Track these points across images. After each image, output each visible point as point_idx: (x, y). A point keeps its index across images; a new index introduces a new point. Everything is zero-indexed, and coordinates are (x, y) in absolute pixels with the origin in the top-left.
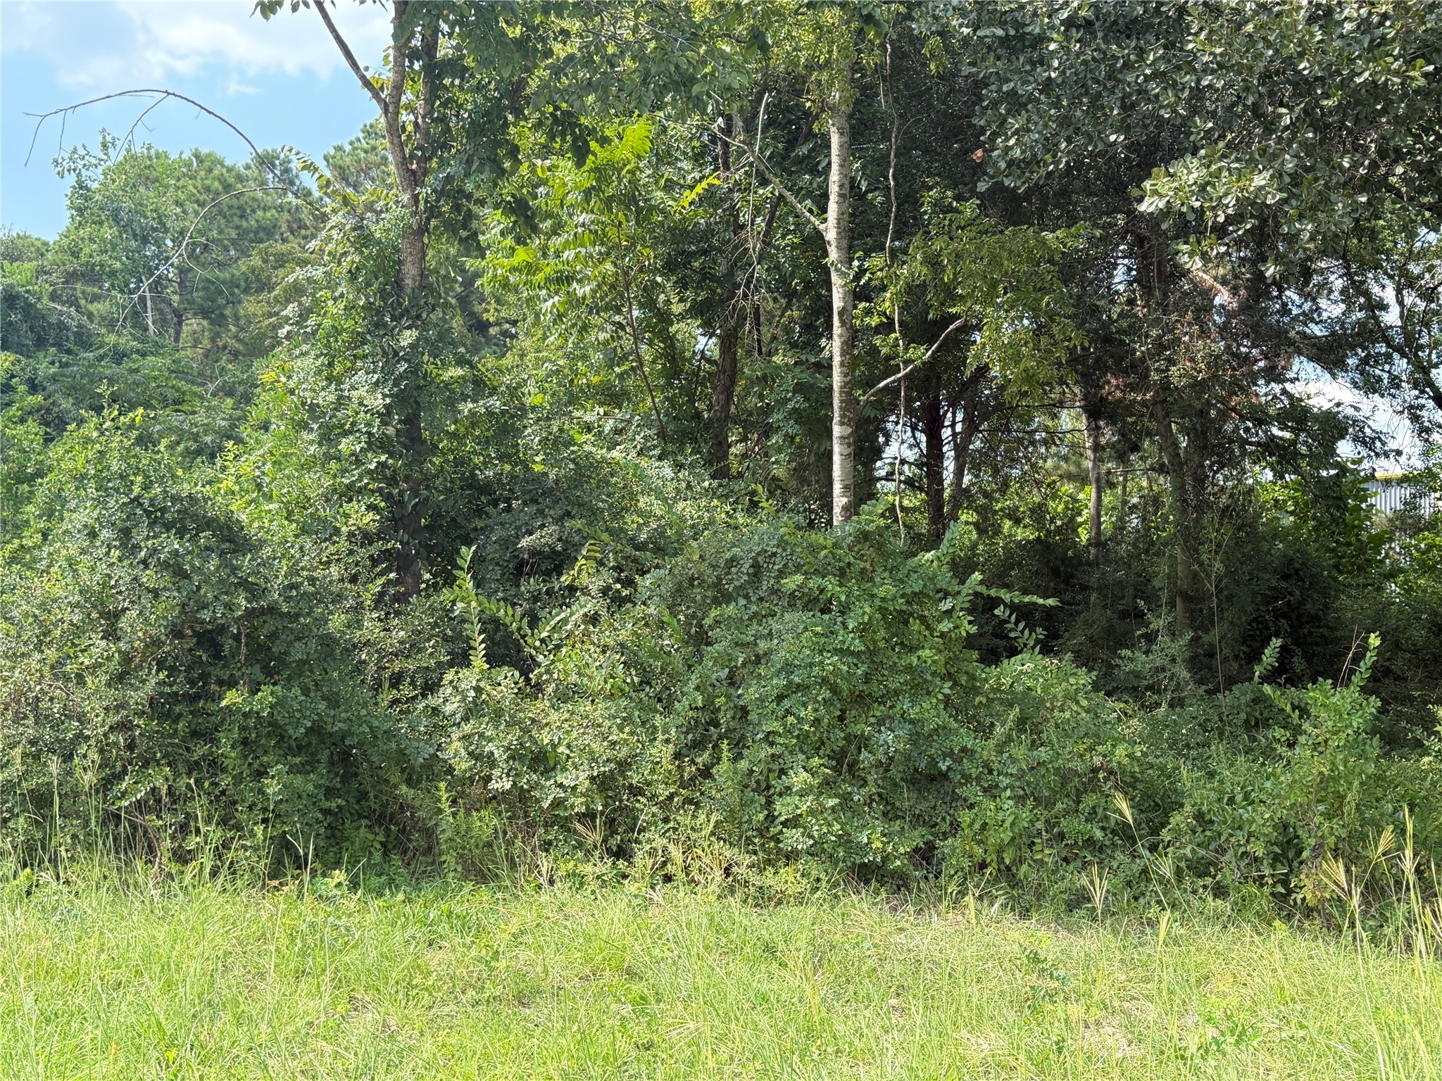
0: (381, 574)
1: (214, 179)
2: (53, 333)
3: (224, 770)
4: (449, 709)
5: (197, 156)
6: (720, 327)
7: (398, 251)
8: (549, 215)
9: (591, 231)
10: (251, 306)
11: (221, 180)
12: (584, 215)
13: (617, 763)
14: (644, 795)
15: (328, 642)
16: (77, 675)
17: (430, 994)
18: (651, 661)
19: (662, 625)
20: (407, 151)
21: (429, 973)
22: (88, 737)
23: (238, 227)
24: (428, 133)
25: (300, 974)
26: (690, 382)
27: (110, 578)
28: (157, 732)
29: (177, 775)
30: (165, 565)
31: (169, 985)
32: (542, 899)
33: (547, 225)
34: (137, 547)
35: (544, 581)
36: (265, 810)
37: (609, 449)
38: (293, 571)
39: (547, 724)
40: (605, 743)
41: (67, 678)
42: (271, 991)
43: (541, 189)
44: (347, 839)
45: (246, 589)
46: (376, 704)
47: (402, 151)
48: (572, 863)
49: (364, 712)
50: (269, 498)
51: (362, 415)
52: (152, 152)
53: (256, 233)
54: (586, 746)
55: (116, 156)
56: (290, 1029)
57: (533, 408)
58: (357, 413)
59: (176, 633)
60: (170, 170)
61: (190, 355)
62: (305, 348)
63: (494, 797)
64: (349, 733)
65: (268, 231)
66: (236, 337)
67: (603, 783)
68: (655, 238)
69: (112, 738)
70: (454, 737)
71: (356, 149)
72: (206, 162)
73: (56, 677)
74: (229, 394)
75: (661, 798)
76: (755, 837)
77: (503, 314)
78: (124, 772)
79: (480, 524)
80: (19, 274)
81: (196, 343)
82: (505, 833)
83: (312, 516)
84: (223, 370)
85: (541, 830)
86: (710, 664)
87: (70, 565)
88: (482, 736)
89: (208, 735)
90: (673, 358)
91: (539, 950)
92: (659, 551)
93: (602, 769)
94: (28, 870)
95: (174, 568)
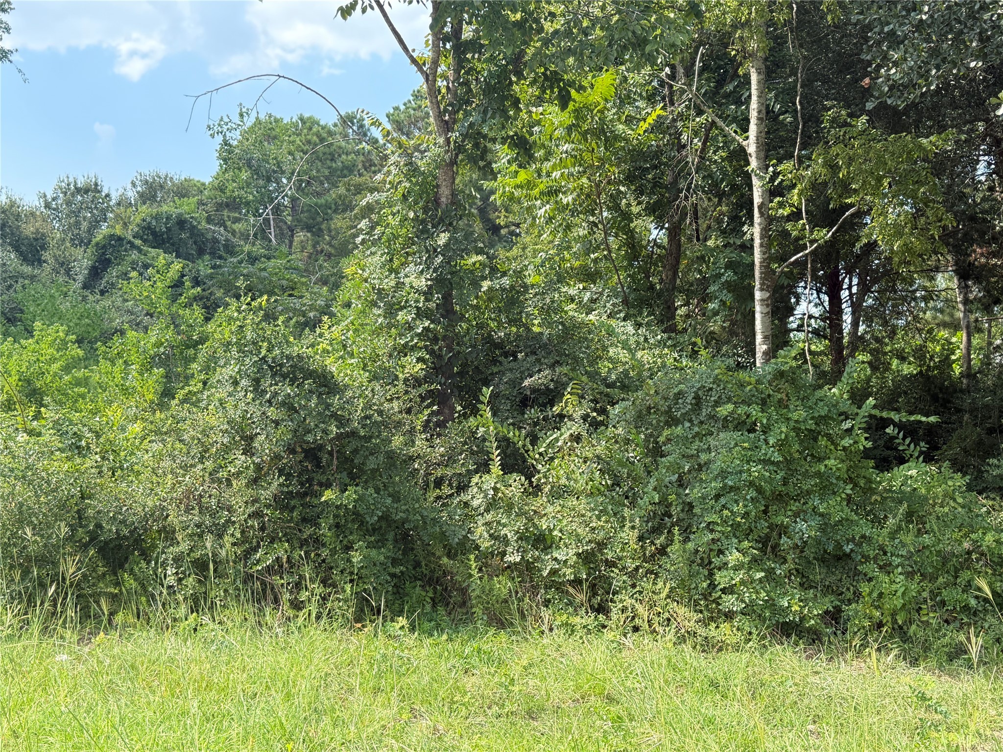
0: (427, 407)
1: (313, 134)
2: (209, 245)
3: (324, 545)
4: (475, 503)
5: (301, 119)
6: (668, 221)
7: (437, 178)
8: (542, 147)
9: (572, 156)
10: (339, 222)
11: (318, 135)
12: (567, 145)
13: (596, 543)
14: (617, 567)
15: (391, 456)
16: (227, 479)
17: (467, 708)
18: (620, 469)
19: (627, 442)
20: (442, 107)
21: (466, 693)
22: (234, 522)
23: (329, 168)
24: (456, 93)
25: (377, 690)
26: (646, 263)
27: (248, 412)
28: (279, 518)
29: (293, 549)
30: (282, 404)
31: (288, 696)
32: (544, 642)
33: (540, 154)
34: (264, 392)
35: (541, 411)
36: (352, 573)
37: (587, 314)
38: (368, 406)
39: (545, 515)
40: (587, 529)
41: (220, 482)
42: (358, 702)
43: (536, 128)
44: (407, 595)
45: (336, 420)
46: (425, 499)
47: (439, 107)
48: (565, 616)
49: (417, 506)
50: (352, 355)
51: (412, 295)
52: (272, 118)
53: (342, 171)
54: (573, 530)
55: (250, 122)
56: (370, 730)
57: (532, 286)
58: (409, 294)
59: (291, 450)
60: (284, 130)
61: (298, 258)
62: (373, 249)
63: (509, 567)
64: (407, 520)
65: (349, 169)
66: (329, 244)
67: (586, 558)
68: (619, 158)
69: (250, 523)
70: (480, 523)
71: (408, 108)
72: (308, 123)
73: (213, 481)
74: (325, 283)
75: (630, 570)
76: (701, 600)
77: (510, 219)
78: (258, 546)
79: (495, 370)
80: (186, 207)
81: (303, 249)
82: (517, 593)
83: (380, 367)
84: (321, 267)
85: (543, 591)
86: (664, 471)
87: (221, 404)
88: (499, 523)
89: (313, 521)
90: (633, 246)
91: (543, 679)
92: (625, 388)
93: (585, 548)
94: (195, 614)
95: (289, 406)
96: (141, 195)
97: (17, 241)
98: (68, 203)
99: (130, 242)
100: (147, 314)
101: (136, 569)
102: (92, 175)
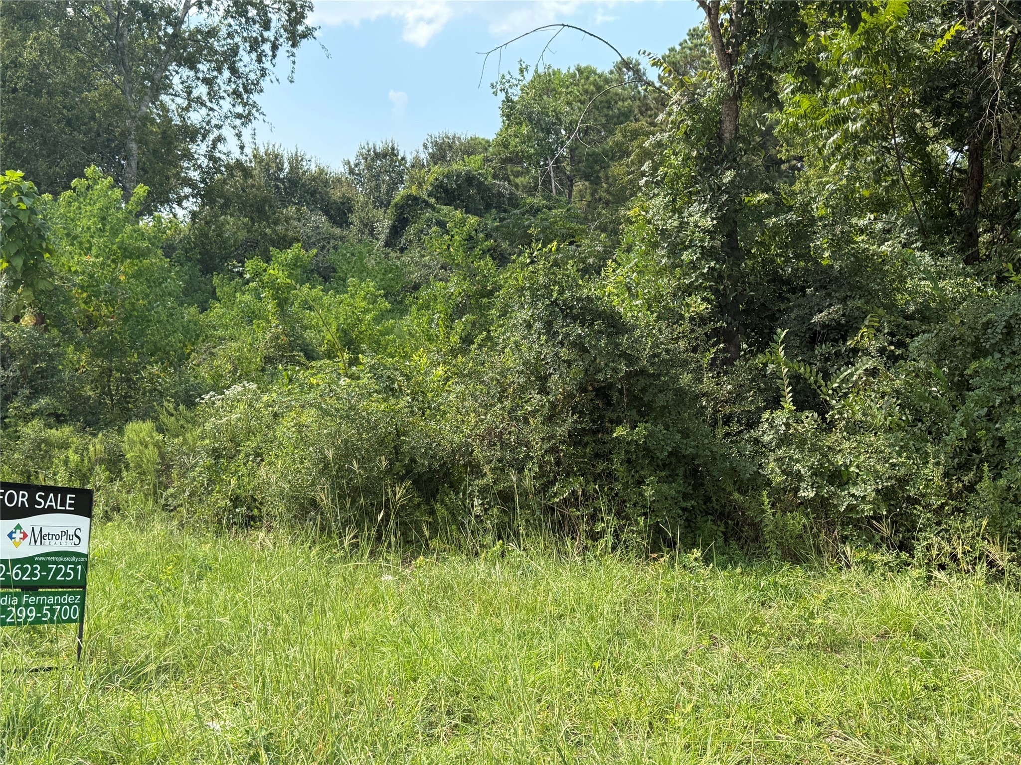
0: (713, 346)
1: (590, 84)
2: (495, 200)
3: (616, 480)
4: (766, 439)
5: (579, 70)
6: (969, 143)
7: (720, 113)
8: (829, 74)
9: (861, 81)
10: (616, 169)
11: (595, 84)
12: (856, 69)
13: (897, 480)
14: (920, 504)
15: (680, 393)
16: (524, 417)
17: (766, 639)
18: (922, 403)
19: (929, 375)
20: (725, 40)
21: (764, 624)
22: (532, 458)
23: (606, 116)
24: (739, 25)
25: (675, 618)
26: (944, 188)
27: (541, 354)
28: (574, 454)
29: (587, 483)
30: (574, 344)
31: (592, 619)
32: (843, 578)
33: (827, 81)
34: (557, 333)
35: (832, 346)
36: (644, 507)
37: (879, 246)
38: (655, 346)
39: (840, 451)
40: (887, 465)
41: (518, 421)
42: (658, 627)
43: (822, 54)
44: (699, 528)
45: (625, 358)
46: (714, 436)
47: (721, 41)
48: (864, 553)
49: (706, 441)
50: (637, 297)
51: (697, 233)
52: (551, 70)
53: (618, 118)
54: (871, 467)
55: (529, 76)
56: (672, 654)
57: (821, 218)
58: (694, 233)
59: (583, 389)
60: (562, 83)
61: (579, 206)
62: (656, 191)
63: (801, 503)
64: (697, 456)
65: (626, 115)
66: (608, 192)
67: (886, 495)
68: (914, 79)
69: (547, 458)
70: (771, 459)
71: (684, 48)
72: (585, 73)
73: (511, 419)
74: (604, 230)
75: (934, 507)
76: (1014, 538)
77: (792, 153)
78: (555, 480)
79: (783, 306)
80: (473, 163)
81: (582, 197)
82: (812, 528)
83: (664, 307)
84: (599, 214)
85: (839, 528)
86: (972, 405)
87: (516, 346)
88: (791, 458)
89: (606, 456)
90: (930, 171)
91: (844, 613)
92: (924, 319)
93: (885, 484)
94: (501, 541)
95: (579, 346)
96: (432, 156)
97: (327, 206)
98: (369, 168)
99: (424, 201)
100: (442, 268)
101: (447, 500)
102: (389, 141)
